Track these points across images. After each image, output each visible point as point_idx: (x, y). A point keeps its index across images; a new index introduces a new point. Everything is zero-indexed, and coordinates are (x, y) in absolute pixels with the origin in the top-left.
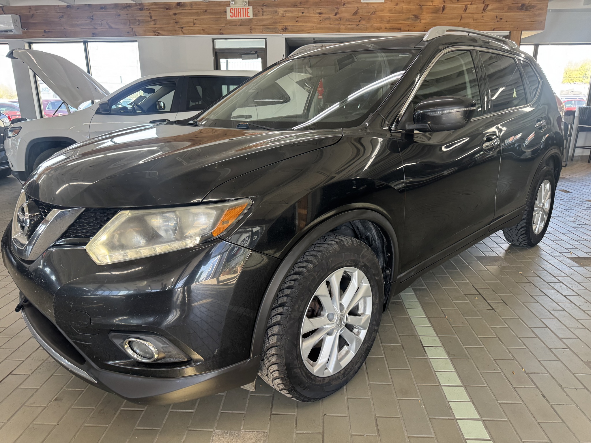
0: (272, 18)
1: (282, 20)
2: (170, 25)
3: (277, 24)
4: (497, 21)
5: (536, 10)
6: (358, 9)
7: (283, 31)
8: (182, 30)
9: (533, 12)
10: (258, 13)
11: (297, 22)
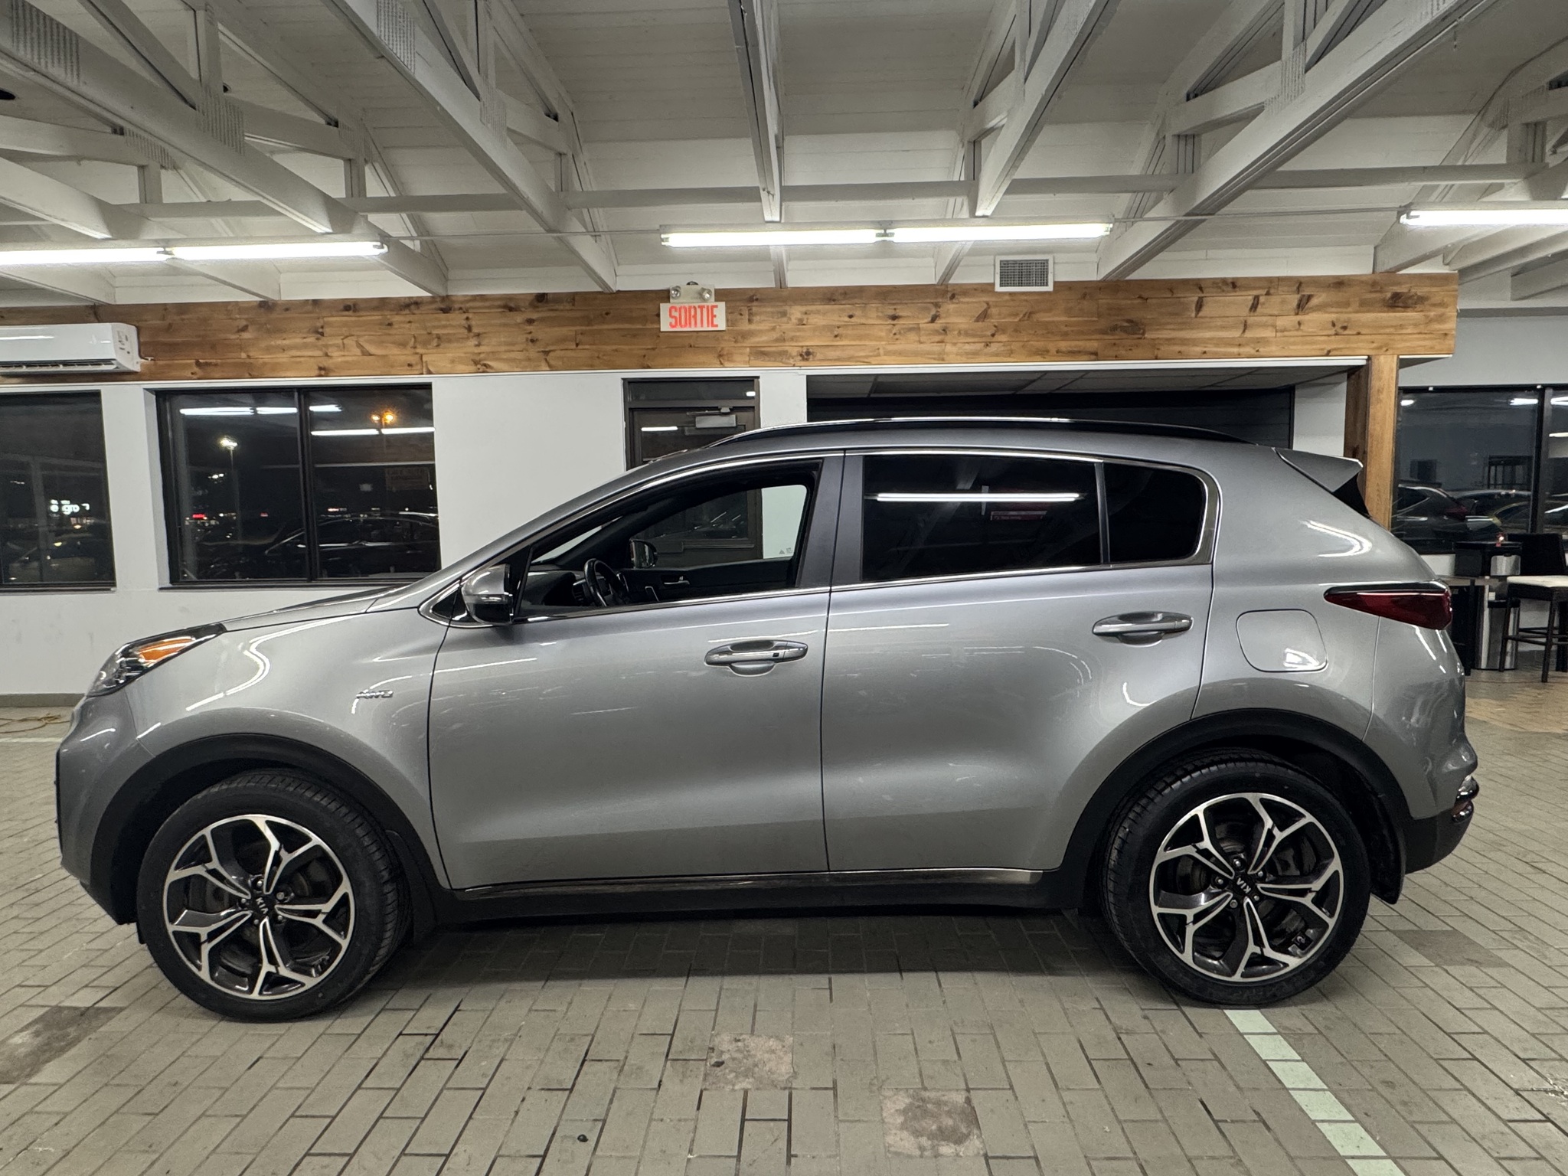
0: (774, 329)
1: (798, 334)
2: (517, 347)
3: (787, 344)
4: (1332, 332)
5: (1428, 307)
6: (989, 308)
7: (800, 358)
8: (546, 360)
9: (1421, 311)
10: (739, 317)
11: (838, 338)
